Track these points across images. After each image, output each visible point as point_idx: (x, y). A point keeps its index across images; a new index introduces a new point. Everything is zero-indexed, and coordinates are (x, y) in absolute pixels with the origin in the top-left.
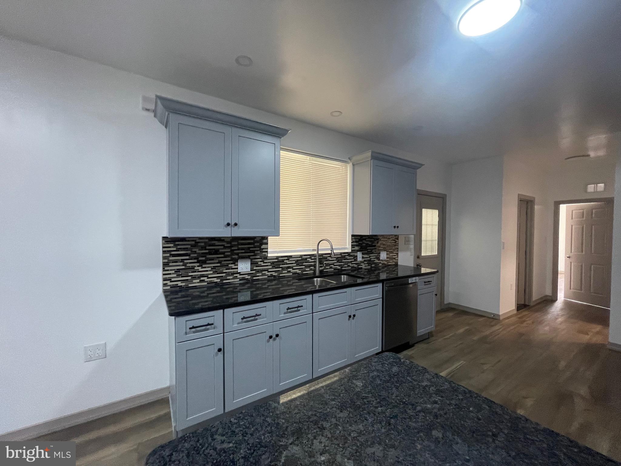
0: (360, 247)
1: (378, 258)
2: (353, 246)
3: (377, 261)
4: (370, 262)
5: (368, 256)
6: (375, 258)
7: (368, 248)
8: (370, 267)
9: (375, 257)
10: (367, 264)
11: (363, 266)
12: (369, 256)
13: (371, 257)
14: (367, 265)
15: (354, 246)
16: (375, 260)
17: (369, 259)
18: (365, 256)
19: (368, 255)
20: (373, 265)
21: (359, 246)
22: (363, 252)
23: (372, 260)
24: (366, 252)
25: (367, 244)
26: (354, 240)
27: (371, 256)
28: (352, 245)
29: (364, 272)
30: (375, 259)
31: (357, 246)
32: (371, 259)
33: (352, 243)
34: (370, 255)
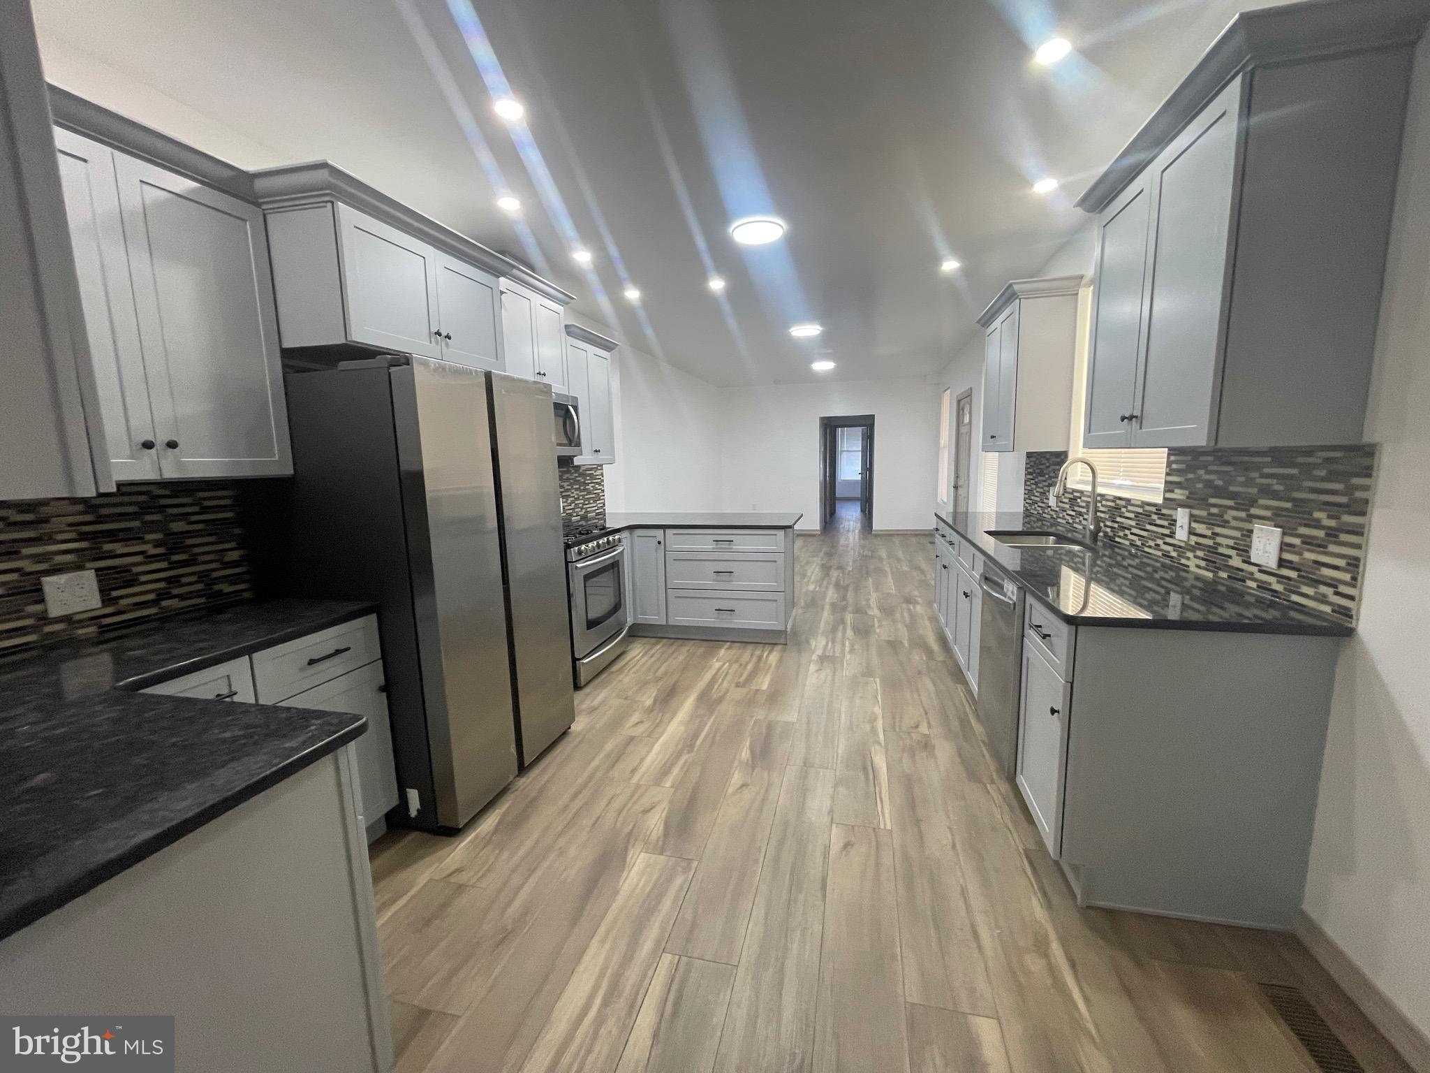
0: (1187, 492)
1: (1244, 550)
2: (1169, 486)
3: (1236, 562)
4: (1214, 558)
5: (1209, 533)
6: (1233, 548)
7: (1212, 501)
8: (1210, 575)
9: (1231, 542)
10: (1203, 559)
11: (1193, 563)
12: (1213, 533)
13: (1219, 540)
14: (1203, 564)
15: (1172, 487)
16: (1230, 557)
17: (1210, 542)
18: (1200, 528)
19: (1208, 529)
20: (1224, 575)
21: (1185, 488)
22: (1195, 512)
23: (1221, 550)
24: (1204, 513)
25: (1209, 484)
26: (1174, 466)
27: (1217, 534)
28: (1166, 482)
29: (1193, 586)
30: (1233, 553)
31: (1179, 485)
32: (1219, 544)
33: (1167, 474)
34: (1218, 530)
